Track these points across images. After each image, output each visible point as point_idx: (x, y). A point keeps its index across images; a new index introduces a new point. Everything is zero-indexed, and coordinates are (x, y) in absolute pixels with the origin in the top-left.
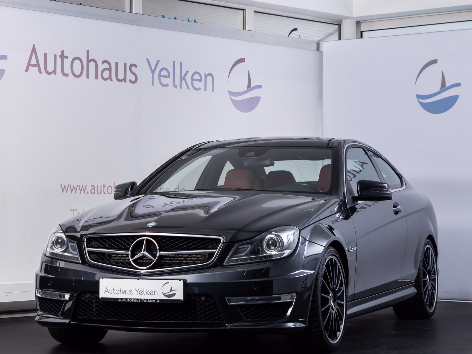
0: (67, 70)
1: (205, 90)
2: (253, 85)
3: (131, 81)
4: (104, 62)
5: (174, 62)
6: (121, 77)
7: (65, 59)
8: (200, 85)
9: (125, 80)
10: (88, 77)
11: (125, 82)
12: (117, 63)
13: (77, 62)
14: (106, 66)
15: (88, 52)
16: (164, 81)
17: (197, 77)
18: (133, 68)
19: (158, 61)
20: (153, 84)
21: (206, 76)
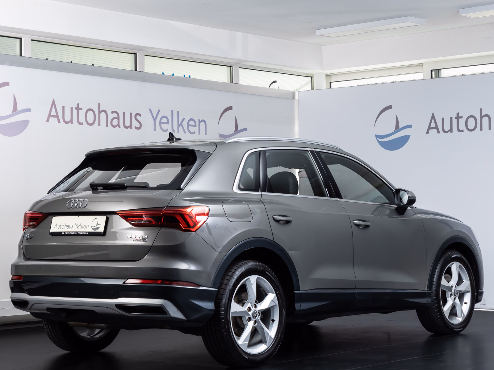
0: (82, 119)
1: (199, 134)
2: (239, 129)
3: (136, 128)
4: (113, 112)
5: (172, 111)
6: (128, 124)
7: (79, 110)
8: (196, 129)
9: (131, 126)
10: (99, 125)
11: (131, 128)
12: (124, 113)
13: (90, 114)
14: (115, 115)
15: (99, 104)
16: (164, 127)
17: (192, 123)
18: (138, 117)
19: (159, 111)
20: (155, 130)
21: (200, 122)
